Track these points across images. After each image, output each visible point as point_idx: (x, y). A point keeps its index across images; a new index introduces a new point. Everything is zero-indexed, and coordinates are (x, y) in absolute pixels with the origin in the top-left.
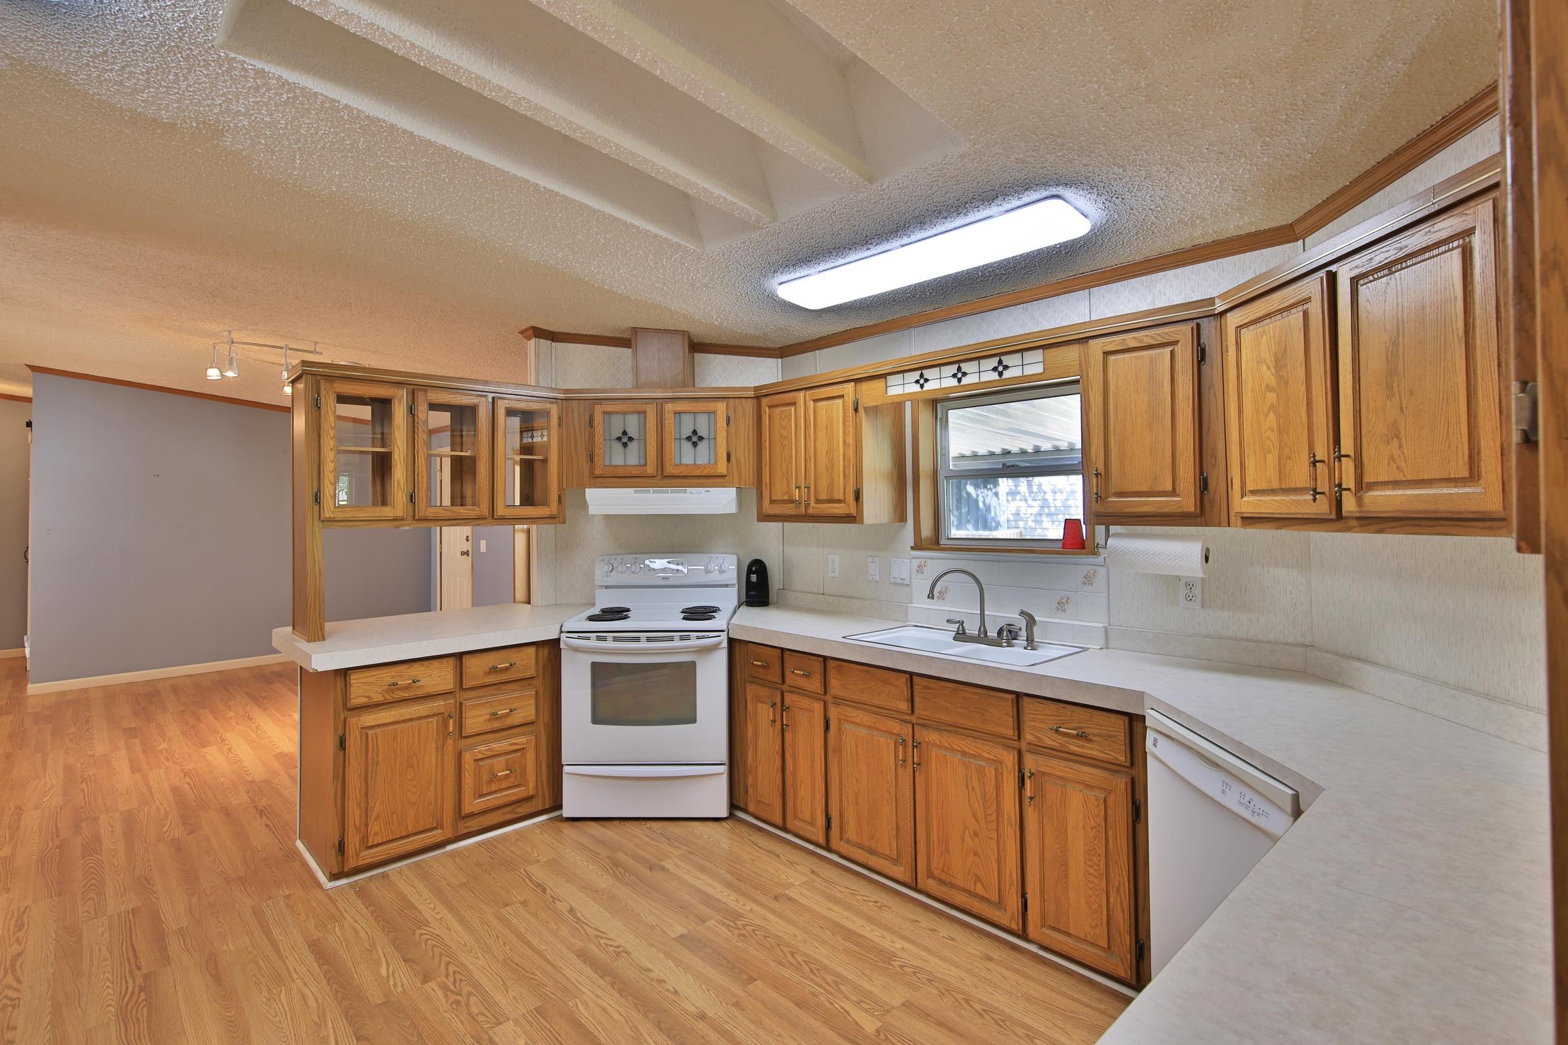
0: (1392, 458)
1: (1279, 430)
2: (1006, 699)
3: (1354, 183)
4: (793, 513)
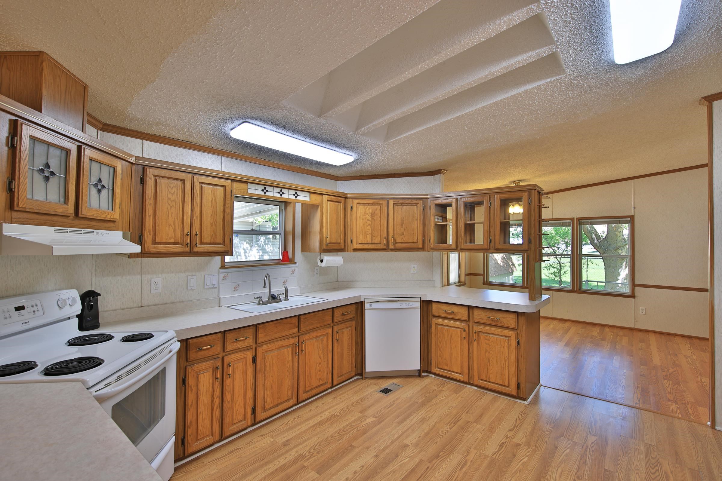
0: (402, 238)
1: (372, 230)
2: (330, 311)
3: (359, 176)
4: (182, 251)
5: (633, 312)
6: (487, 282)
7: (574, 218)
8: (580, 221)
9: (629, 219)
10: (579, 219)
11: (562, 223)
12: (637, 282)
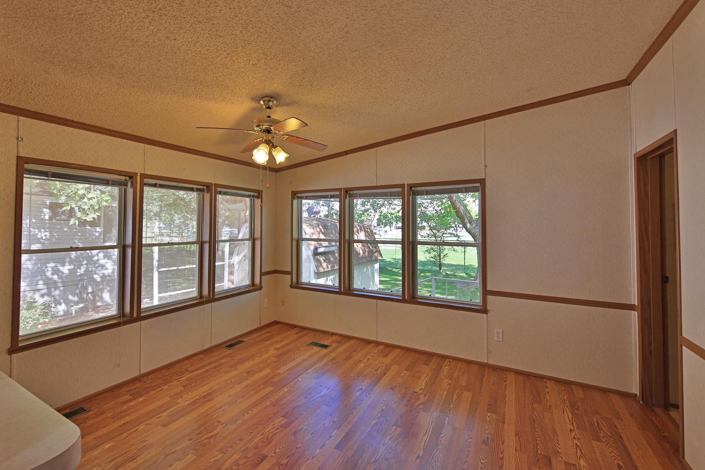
5: (485, 337)
6: (297, 283)
7: (404, 184)
8: (413, 189)
9: (478, 185)
10: (411, 186)
11: (390, 193)
12: (489, 288)
